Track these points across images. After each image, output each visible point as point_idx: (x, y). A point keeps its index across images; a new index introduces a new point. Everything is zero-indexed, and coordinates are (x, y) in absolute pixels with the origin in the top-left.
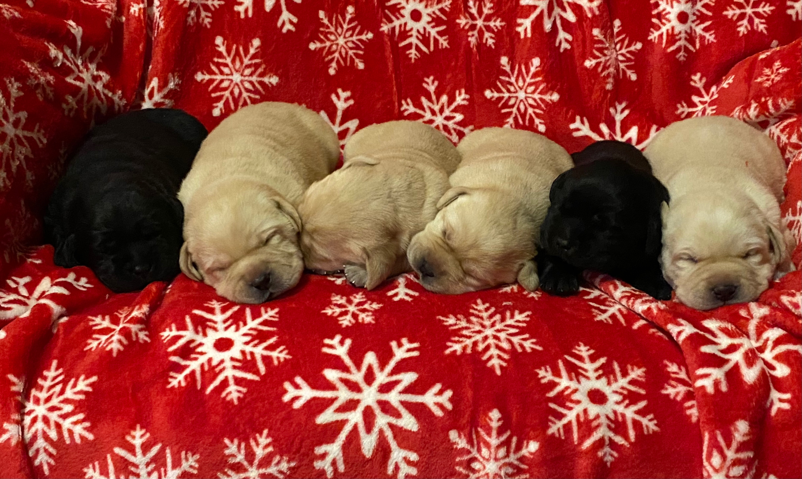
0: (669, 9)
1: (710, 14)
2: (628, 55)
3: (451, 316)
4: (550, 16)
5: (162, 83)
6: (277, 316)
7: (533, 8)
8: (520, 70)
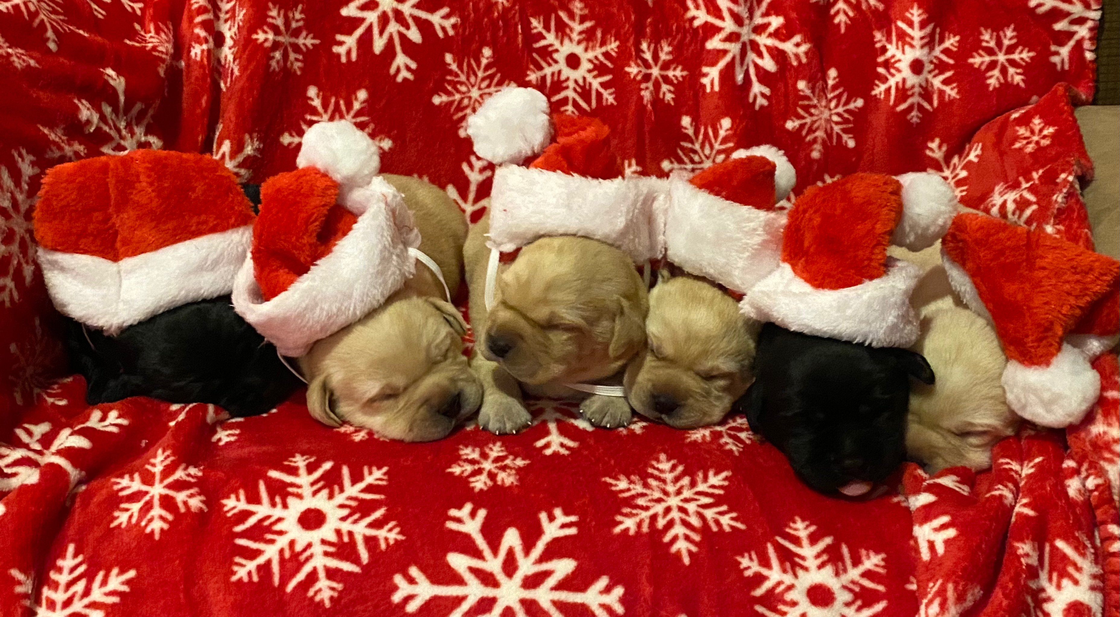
0: (899, 55)
1: (951, 62)
2: (846, 115)
3: (622, 477)
4: (742, 63)
5: (235, 147)
6: (386, 477)
7: (721, 54)
8: (706, 134)
